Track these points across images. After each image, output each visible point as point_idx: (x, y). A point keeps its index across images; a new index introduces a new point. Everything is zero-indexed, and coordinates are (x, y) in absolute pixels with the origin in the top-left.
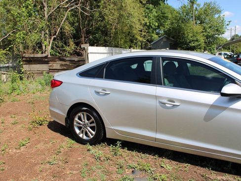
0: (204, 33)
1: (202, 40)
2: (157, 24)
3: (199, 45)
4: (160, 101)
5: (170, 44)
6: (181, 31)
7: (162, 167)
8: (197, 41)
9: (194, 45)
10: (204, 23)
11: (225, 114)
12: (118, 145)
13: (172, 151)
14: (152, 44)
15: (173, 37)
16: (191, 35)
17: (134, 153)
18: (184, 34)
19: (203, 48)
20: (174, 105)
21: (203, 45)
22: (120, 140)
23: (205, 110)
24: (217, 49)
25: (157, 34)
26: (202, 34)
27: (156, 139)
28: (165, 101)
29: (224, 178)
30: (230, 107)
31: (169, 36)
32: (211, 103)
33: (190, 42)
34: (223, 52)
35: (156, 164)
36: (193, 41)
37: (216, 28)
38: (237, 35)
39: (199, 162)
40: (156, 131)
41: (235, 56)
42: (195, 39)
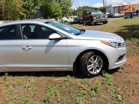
0: (61, 7)
1: (60, 11)
2: (33, 4)
3: (59, 14)
4: (22, 47)
5: (43, 15)
6: (48, 7)
7: (30, 81)
8: (58, 12)
9: (56, 14)
10: (60, 1)
11: (54, 49)
12: (6, 75)
13: (35, 72)
14: (33, 16)
15: (44, 11)
16: (54, 8)
17: (15, 77)
18: (50, 8)
19: (62, 15)
20: (29, 48)
21: (61, 14)
22: (7, 72)
23: (44, 48)
24: (69, 15)
25: (36, 9)
26: (60, 8)
27: (24, 68)
28: (25, 47)
29: (59, 79)
30: (55, 45)
31: (42, 10)
32: (47, 44)
33: (54, 13)
34: (73, 17)
35: (27, 80)
36: (55, 12)
37: (67, 4)
38: (80, 7)
39: (49, 74)
40: (24, 63)
41: (78, 18)
42: (57, 11)
